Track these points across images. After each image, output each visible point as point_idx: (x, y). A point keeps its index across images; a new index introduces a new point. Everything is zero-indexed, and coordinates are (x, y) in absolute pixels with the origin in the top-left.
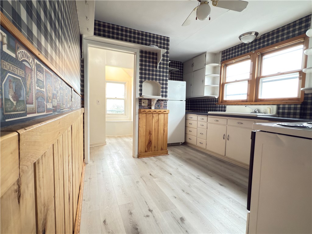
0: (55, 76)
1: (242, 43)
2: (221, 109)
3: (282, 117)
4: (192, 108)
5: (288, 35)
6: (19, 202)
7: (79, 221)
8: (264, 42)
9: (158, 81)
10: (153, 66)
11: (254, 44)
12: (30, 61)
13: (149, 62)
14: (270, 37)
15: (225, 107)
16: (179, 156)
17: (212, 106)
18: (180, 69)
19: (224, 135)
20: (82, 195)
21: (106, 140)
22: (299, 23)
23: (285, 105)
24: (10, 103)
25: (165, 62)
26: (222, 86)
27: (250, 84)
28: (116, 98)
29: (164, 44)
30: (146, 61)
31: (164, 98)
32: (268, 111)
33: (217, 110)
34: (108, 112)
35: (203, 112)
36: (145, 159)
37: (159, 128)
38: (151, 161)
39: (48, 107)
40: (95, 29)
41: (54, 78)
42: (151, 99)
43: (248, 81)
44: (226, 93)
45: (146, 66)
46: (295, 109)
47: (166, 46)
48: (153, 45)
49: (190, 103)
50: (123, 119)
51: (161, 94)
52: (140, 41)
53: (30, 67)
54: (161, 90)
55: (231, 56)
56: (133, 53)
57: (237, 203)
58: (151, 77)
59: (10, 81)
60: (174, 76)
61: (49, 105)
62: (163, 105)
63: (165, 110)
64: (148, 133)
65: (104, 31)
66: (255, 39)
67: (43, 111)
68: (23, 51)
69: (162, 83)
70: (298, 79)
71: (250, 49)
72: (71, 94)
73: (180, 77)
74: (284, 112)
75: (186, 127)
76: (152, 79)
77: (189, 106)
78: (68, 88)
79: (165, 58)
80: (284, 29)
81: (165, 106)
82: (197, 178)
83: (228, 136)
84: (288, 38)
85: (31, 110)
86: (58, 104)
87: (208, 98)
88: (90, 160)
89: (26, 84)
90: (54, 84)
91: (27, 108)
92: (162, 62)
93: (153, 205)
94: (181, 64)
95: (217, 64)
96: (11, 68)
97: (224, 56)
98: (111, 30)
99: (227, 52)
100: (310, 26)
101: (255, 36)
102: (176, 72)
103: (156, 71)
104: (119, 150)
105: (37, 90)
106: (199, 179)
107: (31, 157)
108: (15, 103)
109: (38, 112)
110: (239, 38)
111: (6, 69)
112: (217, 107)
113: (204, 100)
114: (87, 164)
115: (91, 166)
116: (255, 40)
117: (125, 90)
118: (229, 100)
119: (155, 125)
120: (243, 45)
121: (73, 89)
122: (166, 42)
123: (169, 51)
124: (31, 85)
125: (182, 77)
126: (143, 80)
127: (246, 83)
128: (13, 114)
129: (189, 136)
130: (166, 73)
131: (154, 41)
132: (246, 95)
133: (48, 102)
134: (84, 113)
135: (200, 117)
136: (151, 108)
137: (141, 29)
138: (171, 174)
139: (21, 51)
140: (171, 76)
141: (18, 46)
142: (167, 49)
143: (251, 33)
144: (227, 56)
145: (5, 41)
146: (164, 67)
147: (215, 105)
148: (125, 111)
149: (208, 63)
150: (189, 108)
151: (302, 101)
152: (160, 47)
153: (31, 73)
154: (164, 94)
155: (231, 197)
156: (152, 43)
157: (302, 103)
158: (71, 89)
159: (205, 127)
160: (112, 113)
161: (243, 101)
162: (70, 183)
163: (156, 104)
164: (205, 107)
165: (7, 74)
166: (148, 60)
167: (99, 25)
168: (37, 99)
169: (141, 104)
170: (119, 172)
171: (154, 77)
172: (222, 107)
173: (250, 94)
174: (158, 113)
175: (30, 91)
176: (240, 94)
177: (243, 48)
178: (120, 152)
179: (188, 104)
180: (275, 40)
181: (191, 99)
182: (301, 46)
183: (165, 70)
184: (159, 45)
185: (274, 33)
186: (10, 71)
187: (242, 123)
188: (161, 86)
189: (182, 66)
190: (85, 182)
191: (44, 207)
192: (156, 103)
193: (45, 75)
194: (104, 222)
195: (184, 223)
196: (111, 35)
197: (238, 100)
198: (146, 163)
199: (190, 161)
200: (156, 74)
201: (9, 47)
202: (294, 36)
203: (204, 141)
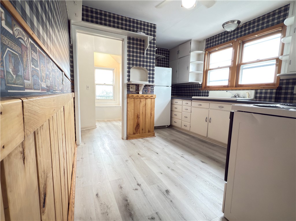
0: (47, 57)
1: (225, 32)
2: (204, 94)
3: (259, 101)
4: (178, 94)
5: (268, 24)
6: (24, 163)
7: (73, 194)
8: (245, 30)
9: (145, 67)
10: (141, 52)
11: (236, 32)
12: (25, 40)
13: (137, 48)
14: (251, 26)
15: (208, 93)
16: (165, 137)
17: (196, 91)
18: (167, 56)
19: (207, 118)
20: (76, 172)
21: (96, 123)
22: (279, 12)
23: (262, 90)
24: (10, 76)
25: (152, 49)
26: (206, 73)
27: (231, 71)
28: (105, 84)
29: (151, 31)
30: (133, 48)
31: (151, 84)
32: (247, 96)
33: (201, 95)
34: (97, 98)
35: (187, 97)
36: (134, 141)
37: (147, 112)
38: (139, 142)
39: (43, 86)
40: (83, 15)
41: (46, 59)
42: (139, 85)
43: (230, 67)
44: (209, 79)
45: (133, 52)
46: (271, 93)
47: (152, 33)
48: (140, 31)
49: (175, 89)
50: (112, 104)
51: (148, 79)
52: (128, 28)
53: (25, 45)
54: (148, 76)
55: (214, 44)
56: (121, 39)
57: (216, 177)
58: (138, 63)
59: (10, 55)
60: (160, 63)
61: (43, 84)
62: (150, 90)
63: (152, 95)
64: (136, 117)
65: (92, 17)
66: (237, 27)
67: (39, 89)
68: (19, 29)
69: (149, 69)
70: (275, 66)
71: (232, 37)
72: (62, 78)
73: (166, 64)
74: (261, 97)
75: (171, 111)
76: (140, 65)
77: (175, 91)
78: (59, 71)
79: (152, 45)
80: (265, 18)
81: (152, 91)
82: (181, 157)
83: (210, 119)
84: (267, 27)
85: (28, 86)
86: (51, 85)
87: (193, 84)
88: (82, 142)
89: (23, 61)
90: (46, 66)
91: (25, 83)
92: (149, 49)
93: (141, 180)
94: (167, 51)
95: (202, 52)
96: (10, 43)
97: (208, 44)
98: (99, 16)
99: (211, 40)
100: (288, 15)
101: (238, 24)
102: (162, 59)
103: (144, 58)
104: (108, 133)
105: (33, 68)
106: (183, 157)
107: (33, 125)
108: (14, 76)
109: (34, 89)
110: (222, 26)
111: (6, 44)
112: (201, 93)
113: (189, 86)
114: (79, 145)
115: (82, 147)
116: (238, 29)
117: (114, 75)
118: (211, 86)
119: (142, 109)
120: (226, 33)
121: (63, 73)
122: (153, 29)
123: (155, 38)
124: (27, 63)
125: (168, 64)
126: (131, 66)
127: (228, 70)
128: (14, 87)
129: (174, 120)
130: (153, 60)
131: (141, 28)
132: (228, 81)
133: (42, 81)
134: (74, 98)
135: (185, 102)
136: (138, 93)
137: (128, 16)
138: (158, 154)
139: (17, 28)
140: (158, 63)
141: (14, 23)
142: (154, 36)
143: (234, 22)
144: (210, 43)
145: (3, 17)
146: (151, 54)
147: (199, 90)
148: (114, 96)
149: (193, 51)
150: (175, 94)
151: (277, 86)
152: (147, 34)
153: (26, 51)
154: (151, 80)
155: (212, 172)
156: (139, 30)
157: (277, 87)
158: (61, 72)
159: (189, 111)
160: (101, 98)
161: (225, 87)
162: (64, 159)
163: (143, 90)
164: (189, 92)
165: (7, 49)
166: (135, 46)
167: (87, 11)
168: (33, 76)
169: (129, 89)
170: (109, 152)
171: (142, 63)
172: (205, 93)
173: (231, 80)
174: (146, 98)
175: (26, 68)
176: (222, 80)
177: (226, 36)
178: (110, 134)
179: (174, 90)
180: (255, 29)
181: (176, 85)
182: (279, 35)
183: (152, 57)
184: (146, 32)
185: (255, 22)
186: (9, 46)
187: (223, 107)
188: (148, 72)
189: (168, 53)
190: (77, 162)
191: (44, 174)
192: (143, 88)
193: (39, 55)
194: (96, 195)
195: (169, 194)
196: (99, 21)
197: (220, 86)
198: (134, 144)
199: (175, 142)
200: (143, 60)
201: (7, 24)
202: (273, 25)
203: (188, 124)
